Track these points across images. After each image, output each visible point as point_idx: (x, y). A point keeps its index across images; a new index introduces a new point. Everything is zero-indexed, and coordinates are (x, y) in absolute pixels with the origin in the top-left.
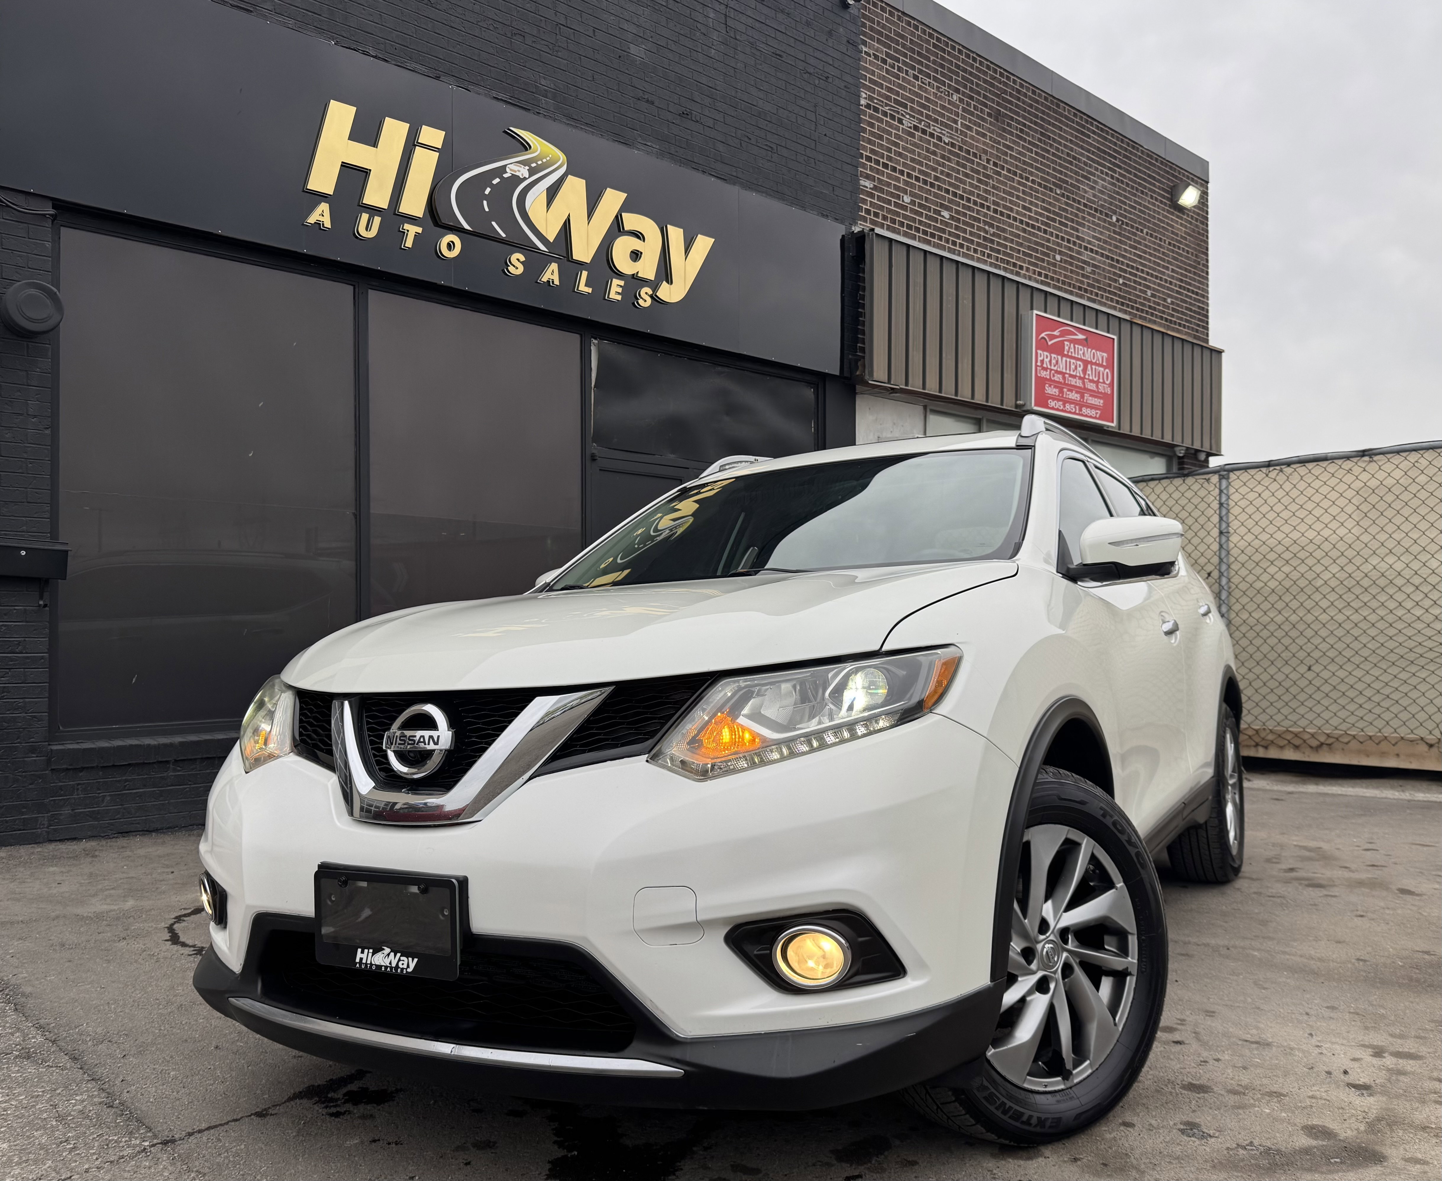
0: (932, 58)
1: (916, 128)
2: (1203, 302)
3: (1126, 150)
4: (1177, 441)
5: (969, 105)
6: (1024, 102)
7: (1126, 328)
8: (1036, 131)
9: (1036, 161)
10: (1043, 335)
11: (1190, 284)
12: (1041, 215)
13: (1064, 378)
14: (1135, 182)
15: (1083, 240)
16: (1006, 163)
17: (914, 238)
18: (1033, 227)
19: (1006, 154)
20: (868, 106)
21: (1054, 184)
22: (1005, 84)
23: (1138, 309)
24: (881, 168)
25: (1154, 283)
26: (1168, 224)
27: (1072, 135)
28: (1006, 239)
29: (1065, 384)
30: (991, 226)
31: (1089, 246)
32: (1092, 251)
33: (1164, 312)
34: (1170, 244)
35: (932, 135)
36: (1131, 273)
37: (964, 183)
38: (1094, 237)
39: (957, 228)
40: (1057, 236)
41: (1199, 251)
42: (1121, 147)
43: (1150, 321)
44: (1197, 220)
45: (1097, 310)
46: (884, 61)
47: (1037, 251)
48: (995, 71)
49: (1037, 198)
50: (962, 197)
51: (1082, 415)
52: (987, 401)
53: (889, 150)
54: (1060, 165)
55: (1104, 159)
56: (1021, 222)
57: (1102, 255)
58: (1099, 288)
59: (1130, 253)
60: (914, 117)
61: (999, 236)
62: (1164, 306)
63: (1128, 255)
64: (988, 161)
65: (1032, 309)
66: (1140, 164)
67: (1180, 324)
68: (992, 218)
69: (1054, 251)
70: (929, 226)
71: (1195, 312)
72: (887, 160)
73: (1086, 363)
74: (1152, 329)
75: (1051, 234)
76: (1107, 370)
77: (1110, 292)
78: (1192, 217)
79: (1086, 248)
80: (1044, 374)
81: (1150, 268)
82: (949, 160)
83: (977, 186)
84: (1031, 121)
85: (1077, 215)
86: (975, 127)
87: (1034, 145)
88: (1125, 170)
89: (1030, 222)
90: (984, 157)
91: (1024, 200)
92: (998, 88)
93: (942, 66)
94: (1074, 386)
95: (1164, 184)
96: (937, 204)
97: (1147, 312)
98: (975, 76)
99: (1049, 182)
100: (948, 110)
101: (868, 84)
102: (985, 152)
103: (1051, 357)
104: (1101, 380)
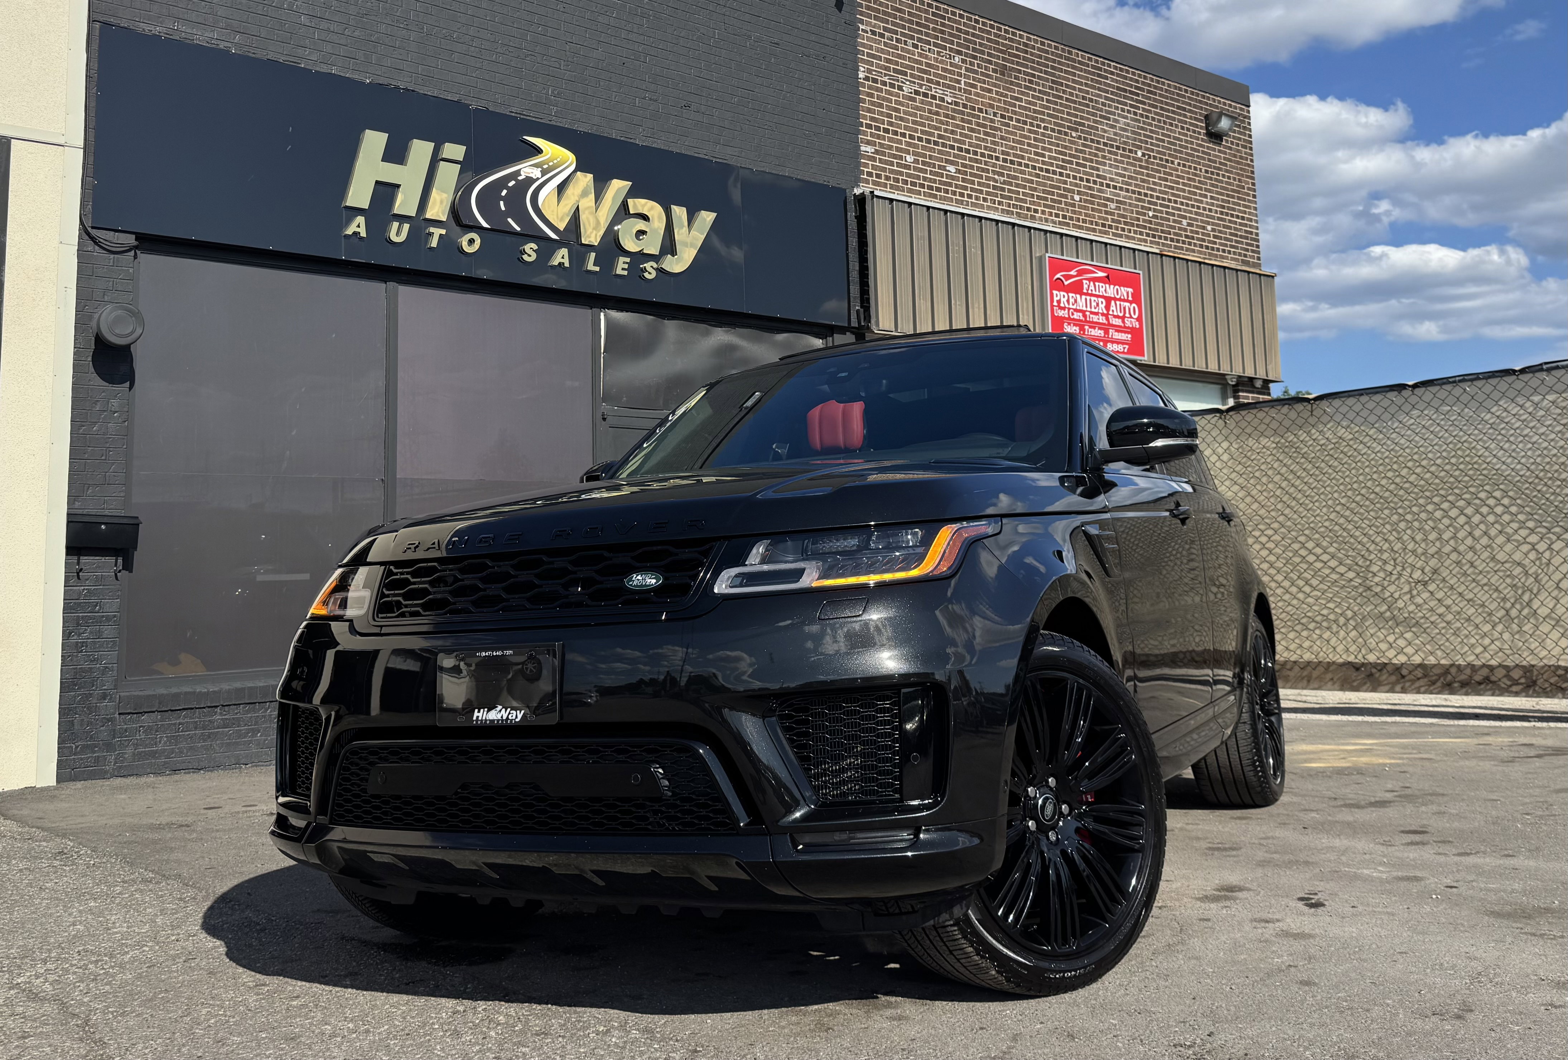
0: (931, 26)
1: (917, 93)
3: (1150, 85)
4: (1225, 369)
5: (972, 64)
6: (1032, 54)
7: (1155, 261)
8: (1047, 80)
9: (1048, 108)
10: (1058, 276)
11: (1234, 210)
12: (1055, 159)
13: (1085, 316)
14: (1162, 116)
15: (1105, 178)
16: (1015, 114)
17: (919, 193)
18: (1047, 171)
19: (1014, 105)
20: (867, 78)
21: (1069, 128)
22: (1011, 40)
23: (1172, 240)
24: (882, 133)
25: (1191, 212)
26: (1203, 152)
27: (1087, 78)
28: (1017, 185)
29: (1086, 321)
30: (1002, 175)
31: (1112, 183)
32: (1115, 187)
33: (1204, 240)
34: (1207, 172)
35: (934, 97)
36: (1161, 205)
37: (971, 137)
38: (1117, 174)
39: (964, 180)
40: (1075, 178)
41: (1242, 176)
42: (1143, 83)
43: (1187, 250)
44: (1238, 145)
45: (1121, 247)
46: (882, 35)
47: (1053, 194)
48: (999, 29)
49: (1050, 143)
50: (968, 151)
53: (890, 116)
54: (1075, 109)
55: (1125, 97)
57: (1127, 190)
58: (1126, 223)
59: (1160, 185)
60: (914, 83)
61: (1011, 184)
62: (1203, 234)
63: (1158, 188)
64: (995, 114)
65: (1047, 252)
66: (1167, 98)
67: (1224, 251)
68: (1001, 167)
69: (1073, 192)
70: (935, 181)
71: (1241, 237)
72: (888, 125)
73: (1108, 300)
74: (1187, 260)
75: (1068, 176)
76: (1134, 305)
77: (1138, 226)
78: (1232, 143)
79: (1108, 186)
80: (1061, 313)
81: (1184, 198)
82: (953, 118)
83: (984, 139)
84: (1040, 71)
86: (979, 84)
87: (1045, 93)
88: (1150, 105)
89: (1044, 167)
90: (990, 110)
91: (1037, 147)
92: (1003, 45)
93: (943, 32)
94: (1096, 323)
95: (1196, 113)
96: (941, 160)
97: (1184, 242)
98: (978, 37)
99: (1063, 126)
100: (950, 72)
101: (865, 58)
102: (991, 106)
103: (1068, 296)
104: (1127, 315)
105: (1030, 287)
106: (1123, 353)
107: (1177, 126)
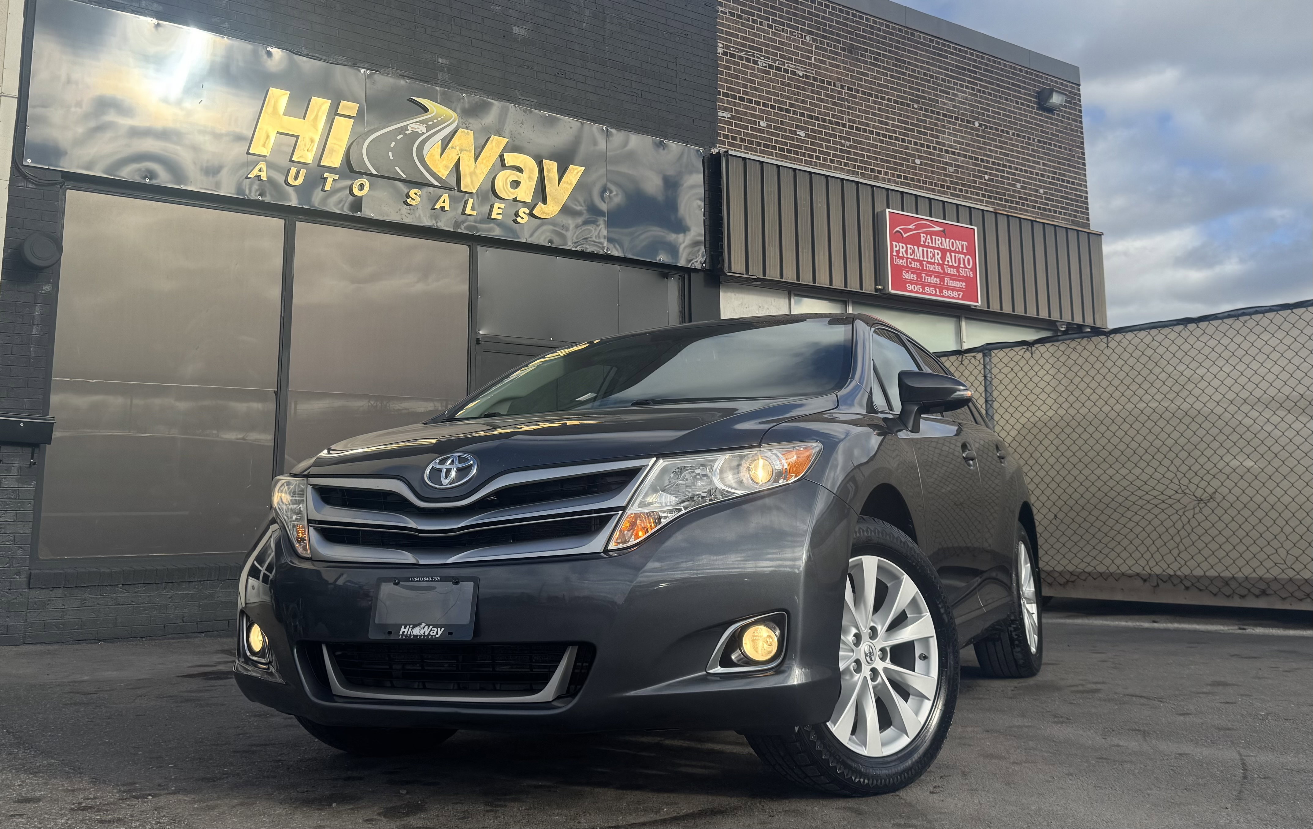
0: (785, 9)
1: (770, 66)
2: (1080, 191)
3: (987, 64)
4: (1055, 316)
5: (821, 43)
6: (877, 35)
7: (990, 219)
8: (891, 58)
9: (892, 83)
10: (897, 229)
11: (1064, 175)
12: (898, 127)
13: (922, 265)
14: (998, 91)
15: (944, 145)
16: (861, 87)
17: (772, 154)
18: (890, 137)
19: (861, 80)
20: (725, 54)
21: (911, 100)
22: (858, 23)
23: (1006, 201)
24: (738, 101)
25: (1025, 177)
26: (1037, 124)
27: (929, 57)
28: (862, 149)
29: (923, 270)
30: (849, 140)
31: (950, 149)
32: (953, 153)
33: (1037, 202)
34: (1039, 141)
35: (786, 71)
36: (997, 170)
37: (820, 107)
38: (955, 142)
39: (812, 144)
40: (916, 144)
41: (1073, 146)
42: (981, 63)
43: (1021, 210)
44: (1068, 118)
45: (958, 205)
46: (739, 16)
47: (895, 157)
48: (848, 13)
50: (817, 119)
51: (944, 296)
52: (846, 286)
53: (746, 87)
54: (917, 84)
55: (963, 74)
56: (878, 134)
57: (965, 156)
58: (963, 185)
59: (997, 152)
60: (768, 58)
61: (856, 148)
62: (1036, 196)
63: (993, 154)
64: (842, 87)
65: (888, 208)
66: (1003, 76)
67: (1055, 212)
68: (847, 133)
69: (914, 156)
70: (786, 144)
71: (1072, 200)
72: (743, 94)
73: (944, 252)
74: (1020, 218)
75: (910, 142)
76: (968, 256)
77: (974, 187)
78: (1063, 117)
79: (947, 152)
80: (900, 262)
81: (1020, 164)
82: (804, 89)
83: (831, 108)
84: (885, 50)
85: (936, 125)
86: (828, 61)
87: (889, 69)
88: (987, 82)
89: (888, 134)
90: (838, 84)
91: (881, 116)
92: (851, 27)
93: (796, 15)
94: (932, 271)
95: (1030, 90)
96: (792, 126)
97: (1017, 203)
98: (828, 19)
100: (802, 49)
101: (724, 36)
102: (840, 80)
103: (907, 247)
104: (962, 265)
106: (959, 299)
107: (1011, 101)
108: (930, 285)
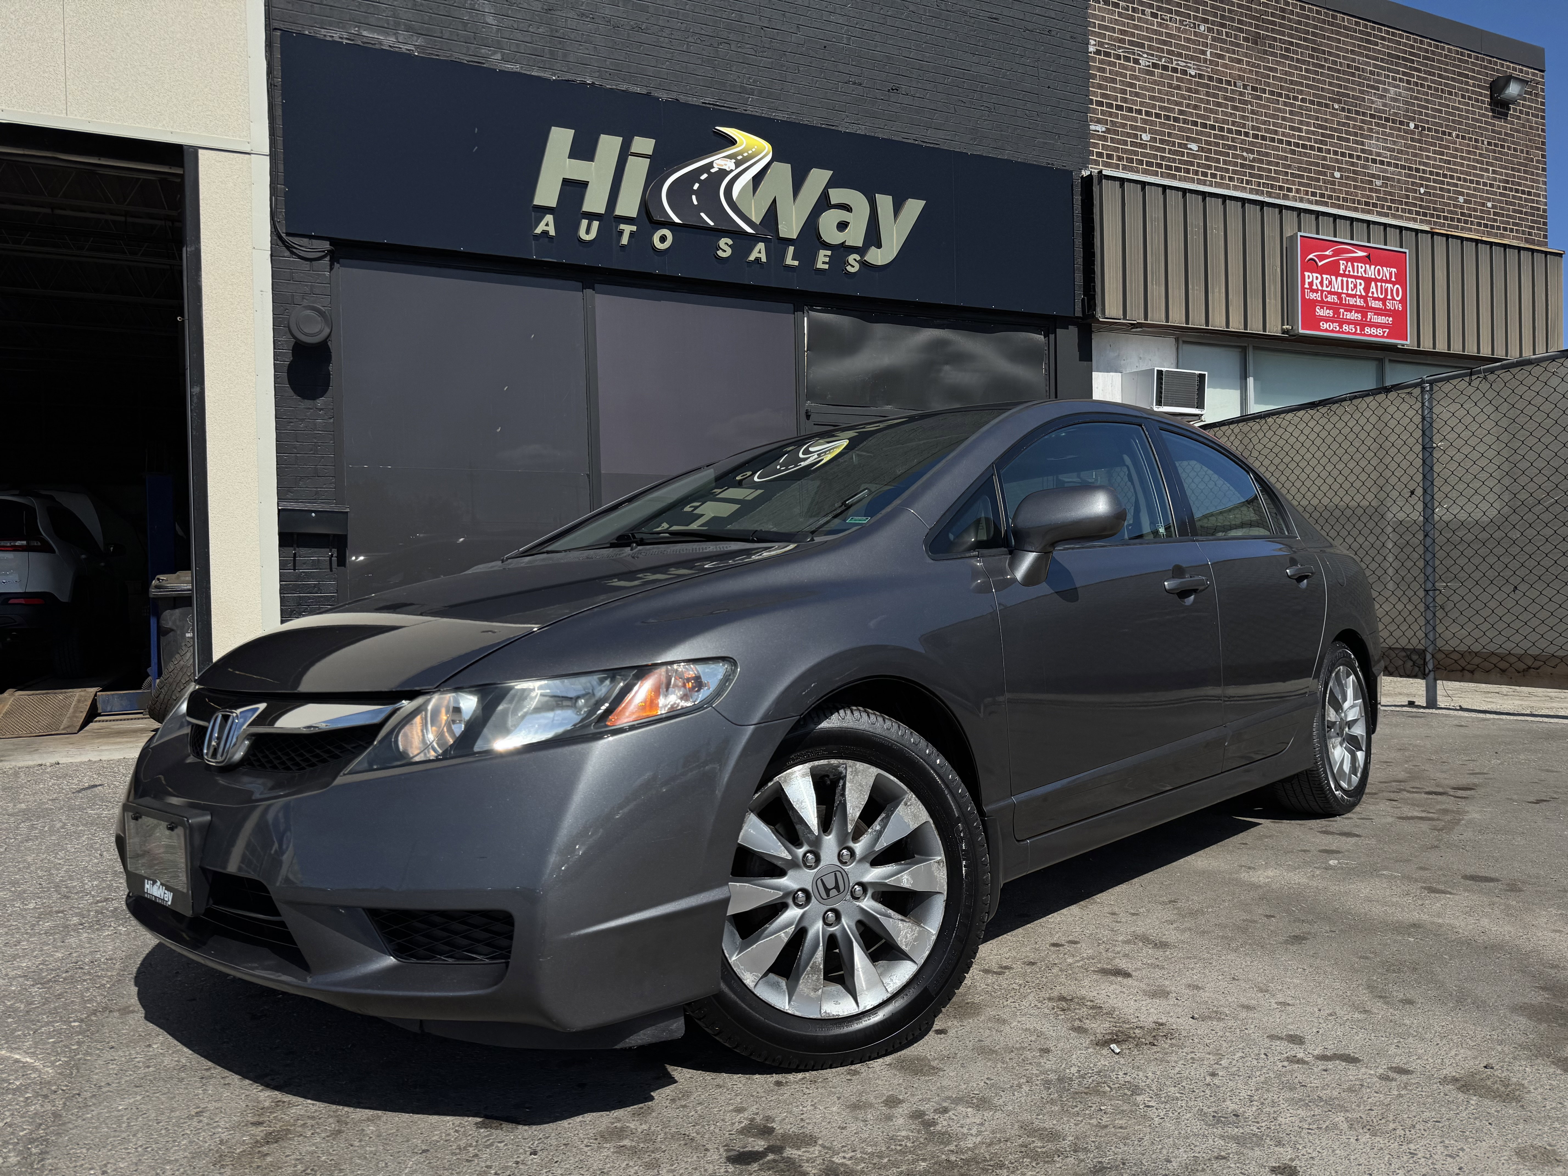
1: (1155, 66)
2: (1538, 202)
3: (1427, 51)
5: (1219, 32)
6: (1290, 20)
7: (1424, 240)
8: (1307, 48)
9: (1307, 78)
10: (1311, 256)
11: (1519, 184)
12: (1313, 133)
13: (1340, 298)
14: (1440, 84)
15: (1371, 153)
16: (1269, 86)
17: (1156, 174)
18: (1304, 146)
19: (1268, 77)
20: (1098, 52)
21: (1330, 99)
22: (1265, 5)
23: (1445, 218)
24: (1114, 111)
25: (1469, 188)
26: (1486, 123)
27: (1354, 45)
28: (1269, 163)
29: (1341, 304)
30: (1252, 152)
31: (1378, 158)
32: (1382, 163)
33: (1483, 218)
35: (1175, 70)
36: (1435, 181)
37: (1216, 113)
38: (1384, 148)
39: (1207, 159)
40: (1336, 153)
41: (1531, 147)
42: (1419, 49)
43: (1463, 229)
44: (1528, 114)
45: (1385, 226)
46: (1116, 5)
47: (1310, 171)
49: (1309, 116)
50: (1213, 127)
51: (1365, 335)
52: (1246, 328)
53: (1124, 92)
54: (1338, 78)
55: (1397, 64)
56: (1289, 143)
57: (1396, 166)
58: (1392, 201)
59: (1435, 159)
60: (1153, 55)
61: (1261, 162)
62: (1482, 211)
63: (1432, 162)
64: (1245, 86)
65: (1300, 230)
66: (1447, 64)
67: (1505, 229)
68: (1251, 143)
69: (1333, 168)
70: (1174, 161)
71: (1526, 213)
72: (1121, 101)
73: (1368, 281)
74: (1462, 239)
75: (1328, 151)
76: (1397, 286)
77: (1407, 204)
78: (1521, 112)
79: (1374, 161)
80: (1313, 296)
81: (1462, 172)
82: (1197, 92)
83: (1231, 113)
84: (1300, 39)
85: (1361, 128)
86: (1228, 55)
87: (1304, 62)
88: (1426, 72)
89: (1301, 142)
90: (1240, 83)
91: (1292, 121)
92: (1256, 11)
94: (1353, 306)
95: (1480, 80)
96: (1182, 137)
97: (1459, 220)
99: (1324, 97)
100: (1194, 42)
101: (1096, 30)
102: (1241, 78)
103: (1322, 278)
104: (1389, 297)
105: (1279, 270)
106: (1383, 337)
108: (1349, 322)
